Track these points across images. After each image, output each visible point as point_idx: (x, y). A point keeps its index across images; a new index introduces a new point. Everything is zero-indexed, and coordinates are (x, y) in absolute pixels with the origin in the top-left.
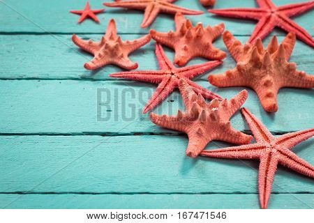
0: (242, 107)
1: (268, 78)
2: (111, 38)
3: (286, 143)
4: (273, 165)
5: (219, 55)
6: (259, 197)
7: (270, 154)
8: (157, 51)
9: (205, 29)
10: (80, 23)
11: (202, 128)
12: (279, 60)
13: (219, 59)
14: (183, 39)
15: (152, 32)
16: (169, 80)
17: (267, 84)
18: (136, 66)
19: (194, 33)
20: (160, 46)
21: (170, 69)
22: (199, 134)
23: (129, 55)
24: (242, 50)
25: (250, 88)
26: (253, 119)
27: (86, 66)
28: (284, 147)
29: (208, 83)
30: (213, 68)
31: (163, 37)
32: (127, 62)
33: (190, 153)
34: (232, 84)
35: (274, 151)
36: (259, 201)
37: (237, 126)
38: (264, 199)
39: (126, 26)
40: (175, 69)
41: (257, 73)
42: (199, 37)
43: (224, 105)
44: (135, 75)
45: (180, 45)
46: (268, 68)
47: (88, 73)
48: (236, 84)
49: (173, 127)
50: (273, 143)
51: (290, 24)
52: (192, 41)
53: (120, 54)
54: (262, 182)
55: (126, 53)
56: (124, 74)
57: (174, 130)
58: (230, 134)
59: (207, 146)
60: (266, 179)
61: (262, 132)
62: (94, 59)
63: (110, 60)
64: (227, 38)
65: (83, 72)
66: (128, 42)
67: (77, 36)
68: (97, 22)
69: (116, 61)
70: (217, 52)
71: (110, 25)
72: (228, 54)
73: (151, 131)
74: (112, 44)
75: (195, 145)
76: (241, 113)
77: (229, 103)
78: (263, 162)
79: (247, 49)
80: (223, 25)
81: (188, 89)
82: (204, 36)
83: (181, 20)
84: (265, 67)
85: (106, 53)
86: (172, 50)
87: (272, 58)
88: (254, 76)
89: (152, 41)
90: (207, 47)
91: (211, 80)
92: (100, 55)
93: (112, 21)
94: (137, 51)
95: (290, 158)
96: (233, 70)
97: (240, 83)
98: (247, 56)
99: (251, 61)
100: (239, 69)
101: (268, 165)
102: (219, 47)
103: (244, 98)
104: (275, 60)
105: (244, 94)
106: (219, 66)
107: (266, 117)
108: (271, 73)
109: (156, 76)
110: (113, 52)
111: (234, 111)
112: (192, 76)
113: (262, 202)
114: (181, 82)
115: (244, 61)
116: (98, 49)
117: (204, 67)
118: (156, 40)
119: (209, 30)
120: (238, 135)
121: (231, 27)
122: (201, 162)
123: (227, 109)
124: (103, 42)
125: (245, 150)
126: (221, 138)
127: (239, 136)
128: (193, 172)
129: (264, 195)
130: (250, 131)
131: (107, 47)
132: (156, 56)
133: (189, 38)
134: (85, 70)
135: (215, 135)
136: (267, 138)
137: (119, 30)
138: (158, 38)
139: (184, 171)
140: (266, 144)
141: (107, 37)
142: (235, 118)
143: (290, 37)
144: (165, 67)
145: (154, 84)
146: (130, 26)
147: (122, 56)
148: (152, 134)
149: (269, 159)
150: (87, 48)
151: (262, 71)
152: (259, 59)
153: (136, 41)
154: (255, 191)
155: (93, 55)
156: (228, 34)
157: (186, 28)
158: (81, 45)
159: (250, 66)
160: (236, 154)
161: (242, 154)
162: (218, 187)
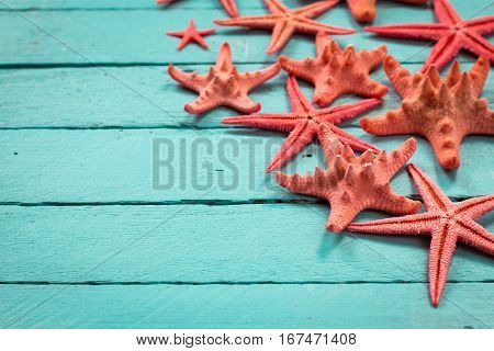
0: (409, 162)
1: (446, 120)
2: (224, 69)
3: (470, 212)
4: (451, 242)
5: (377, 91)
6: (429, 287)
7: (446, 227)
8: (289, 86)
9: (358, 54)
10: (181, 49)
11: (349, 192)
12: (462, 95)
13: (378, 97)
14: (326, 69)
15: (282, 61)
16: (305, 126)
17: (445, 130)
18: (258, 108)
19: (341, 60)
20: (294, 80)
21: (307, 111)
22: (345, 200)
23: (249, 93)
24: (411, 83)
25: (422, 136)
26: (423, 179)
27: (187, 109)
28: (467, 217)
29: (361, 130)
30: (369, 110)
31: (298, 67)
32: (245, 102)
33: (332, 226)
34: (395, 132)
35: (452, 222)
36: (429, 293)
37: (400, 189)
38: (437, 288)
39: (246, 52)
40: (314, 111)
41: (430, 114)
42: (348, 65)
43: (382, 160)
44: (261, 120)
45: (322, 77)
46: (446, 107)
47: (191, 119)
48: (401, 131)
49: (308, 192)
50: (451, 212)
51: (483, 45)
52: (339, 71)
53: (235, 92)
54: (434, 265)
55: (244, 89)
56: (240, 118)
57: (310, 196)
58: (389, 200)
59: (358, 217)
60: (439, 261)
61: (436, 197)
62: (198, 99)
63: (222, 99)
64: (389, 65)
65: (184, 117)
66: (247, 75)
67: (176, 68)
68: (205, 48)
69: (230, 100)
70: (374, 86)
71: (222, 50)
72: (390, 89)
74: (224, 77)
75: (339, 214)
76: (408, 171)
77: (389, 156)
78: (436, 238)
79: (417, 80)
80: (384, 49)
81: (331, 139)
82: (356, 64)
83: (323, 42)
84: (442, 106)
85: (215, 90)
86: (311, 84)
87: (451, 93)
88: (427, 119)
89: (283, 73)
90: (361, 79)
91: (365, 126)
92: (207, 94)
93: (226, 45)
94: (260, 87)
95: (474, 232)
96: (398, 111)
97: (407, 130)
98: (417, 90)
99: (422, 97)
100: (406, 109)
101: (443, 242)
102: (379, 80)
103: (411, 149)
104: (457, 95)
105: (411, 144)
106: (379, 107)
107: (444, 176)
108: (450, 114)
109: (290, 122)
110: (226, 88)
111: (397, 169)
112: (339, 121)
113: (433, 294)
114: (322, 129)
115: (413, 98)
116: (205, 85)
117: (357, 108)
118: (288, 70)
119: (364, 56)
120: (401, 201)
121: (397, 52)
122: (347, 240)
123: (386, 166)
124: (211, 75)
125: (410, 222)
126: (378, 206)
127: (403, 202)
128: (335, 253)
129: (437, 285)
130: (420, 196)
131: (217, 81)
132: (287, 94)
133: (334, 67)
134: (186, 114)
135: (367, 202)
136: (442, 205)
137: (235, 58)
138: (291, 68)
139: (323, 252)
140: (441, 213)
141: (217, 68)
142: (399, 178)
143: (481, 64)
144: (300, 108)
145: (283, 132)
146: (251, 53)
147: (239, 94)
148: (279, 201)
149: (445, 234)
150: (190, 83)
151: (438, 111)
152: (433, 94)
153: (258, 73)
154: (424, 279)
155: (197, 94)
156: (391, 61)
157: (329, 53)
158: (181, 79)
159: (421, 104)
160: (398, 227)
161: (406, 227)
162: (371, 274)
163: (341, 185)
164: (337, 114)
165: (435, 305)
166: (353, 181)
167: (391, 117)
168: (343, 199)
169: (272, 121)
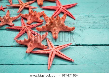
0: (46, 37)
1: (55, 28)
2: (7, 16)
3: (58, 49)
4: (53, 55)
5: (41, 21)
7: (53, 52)
8: (22, 20)
9: (37, 13)
11: (31, 44)
13: (41, 23)
14: (30, 16)
15: (20, 14)
16: (24, 29)
18: (14, 25)
19: (33, 14)
22: (31, 46)
24: (48, 19)
26: (49, 41)
28: (57, 50)
29: (36, 30)
31: (24, 16)
32: (11, 24)
33: (27, 52)
34: (44, 30)
36: (48, 67)
37: (43, 44)
38: (49, 66)
39: (13, 12)
40: (26, 26)
41: (52, 26)
42: (35, 15)
44: (13, 28)
45: (29, 18)
46: (55, 25)
49: (23, 44)
50: (54, 48)
51: (66, 11)
52: (33, 17)
53: (9, 21)
54: (49, 61)
56: (10, 27)
57: (24, 45)
58: (41, 46)
59: (33, 50)
60: (50, 60)
61: (51, 45)
63: (6, 23)
64: (44, 16)
66: (12, 17)
68: (4, 11)
69: (8, 23)
70: (40, 20)
71: (7, 12)
72: (44, 21)
73: (16, 45)
74: (7, 18)
75: (29, 49)
76: (46, 39)
78: (50, 55)
80: (44, 12)
81: (29, 32)
82: (37, 15)
83: (30, 10)
84: (54, 25)
85: (5, 21)
86: (26, 20)
88: (51, 28)
90: (37, 18)
92: (3, 22)
94: (15, 20)
95: (59, 53)
99: (50, 23)
100: (46, 25)
101: (52, 55)
103: (47, 34)
104: (58, 22)
106: (41, 25)
108: (56, 26)
109: (20, 28)
110: (7, 21)
112: (32, 28)
114: (27, 30)
115: (48, 23)
116: (2, 20)
117: (36, 25)
118: (22, 17)
119: (39, 13)
120: (43, 46)
121: (46, 12)
122: (31, 55)
124: (4, 18)
125: (45, 51)
126: (38, 47)
127: (44, 46)
128: (28, 58)
129: (49, 65)
130: (48, 45)
132: (21, 22)
133: (32, 16)
135: (36, 46)
136: (52, 47)
137: (10, 14)
139: (25, 58)
140: (52, 49)
143: (64, 15)
144: (23, 25)
145: (19, 30)
146: (14, 13)
147: (10, 22)
148: (17, 46)
149: (52, 54)
151: (53, 26)
152: (52, 22)
153: (15, 17)
154: (47, 64)
155: (1, 22)
156: (44, 14)
157: (31, 12)
159: (50, 24)
160: (42, 52)
161: (44, 52)
162: (35, 63)
163: (30, 42)
164: (31, 26)
165: (49, 70)
166: (32, 42)
167: (43, 27)
168: (30, 46)
169: (16, 28)
